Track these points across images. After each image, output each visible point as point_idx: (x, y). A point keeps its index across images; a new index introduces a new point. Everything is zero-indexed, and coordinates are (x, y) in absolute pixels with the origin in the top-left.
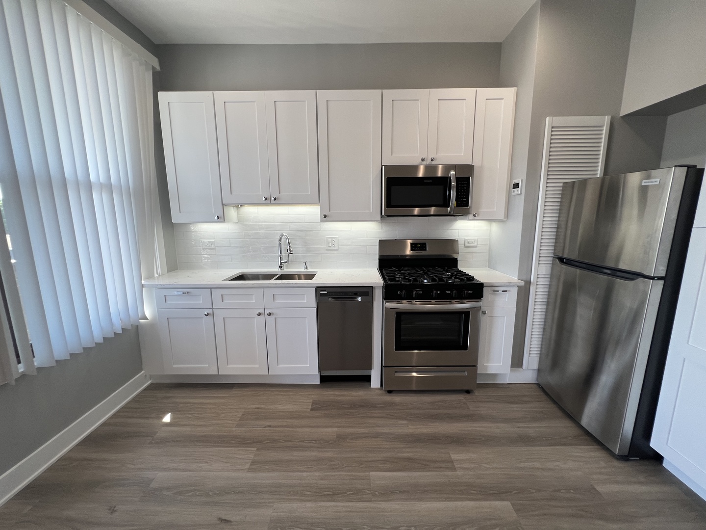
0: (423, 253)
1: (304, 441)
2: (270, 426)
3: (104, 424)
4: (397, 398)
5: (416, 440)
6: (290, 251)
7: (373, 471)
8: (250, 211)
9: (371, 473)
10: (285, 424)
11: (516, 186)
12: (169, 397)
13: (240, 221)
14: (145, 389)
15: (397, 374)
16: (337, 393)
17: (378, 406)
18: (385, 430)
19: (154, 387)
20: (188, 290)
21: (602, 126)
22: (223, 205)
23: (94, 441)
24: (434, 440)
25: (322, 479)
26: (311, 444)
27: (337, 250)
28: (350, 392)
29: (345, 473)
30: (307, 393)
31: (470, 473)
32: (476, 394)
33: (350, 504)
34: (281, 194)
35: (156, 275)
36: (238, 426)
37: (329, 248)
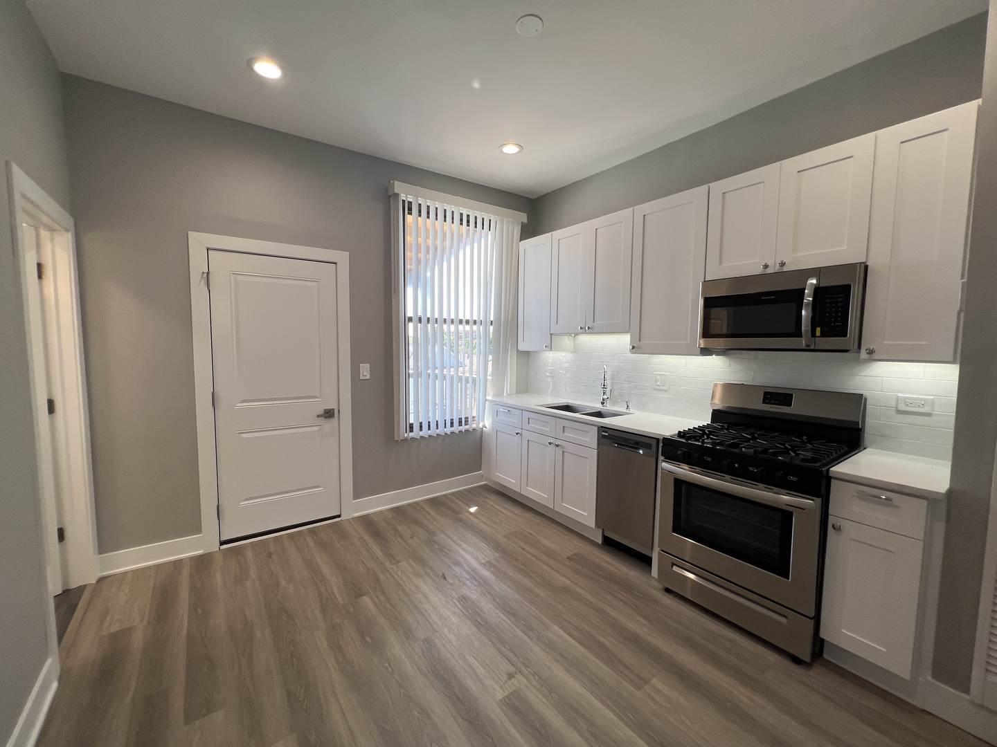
0: (784, 409)
2: (524, 549)
3: (444, 496)
4: (668, 601)
5: (636, 642)
6: (604, 385)
7: (557, 625)
8: (585, 339)
10: (535, 554)
12: (487, 498)
13: (575, 350)
14: (480, 486)
15: (675, 568)
16: (608, 559)
19: (485, 487)
20: (509, 409)
22: (551, 334)
23: (435, 503)
27: (666, 391)
30: (580, 544)
31: (653, 705)
34: (596, 322)
35: (505, 394)
36: (505, 536)
37: (657, 387)
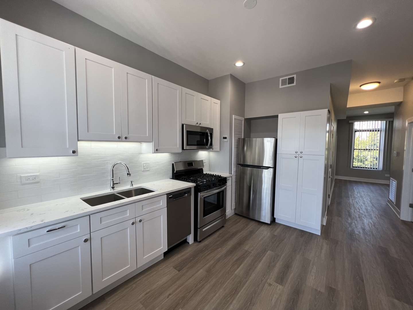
1: (197, 285)
4: (206, 242)
5: (231, 251)
9: (235, 273)
11: (225, 138)
15: (204, 230)
17: (203, 250)
18: (218, 256)
21: (242, 121)
22: (79, 140)
24: (235, 248)
25: (225, 290)
26: (202, 283)
28: (185, 252)
29: (229, 280)
31: (254, 250)
32: (226, 226)
33: (244, 287)
37: (144, 170)
